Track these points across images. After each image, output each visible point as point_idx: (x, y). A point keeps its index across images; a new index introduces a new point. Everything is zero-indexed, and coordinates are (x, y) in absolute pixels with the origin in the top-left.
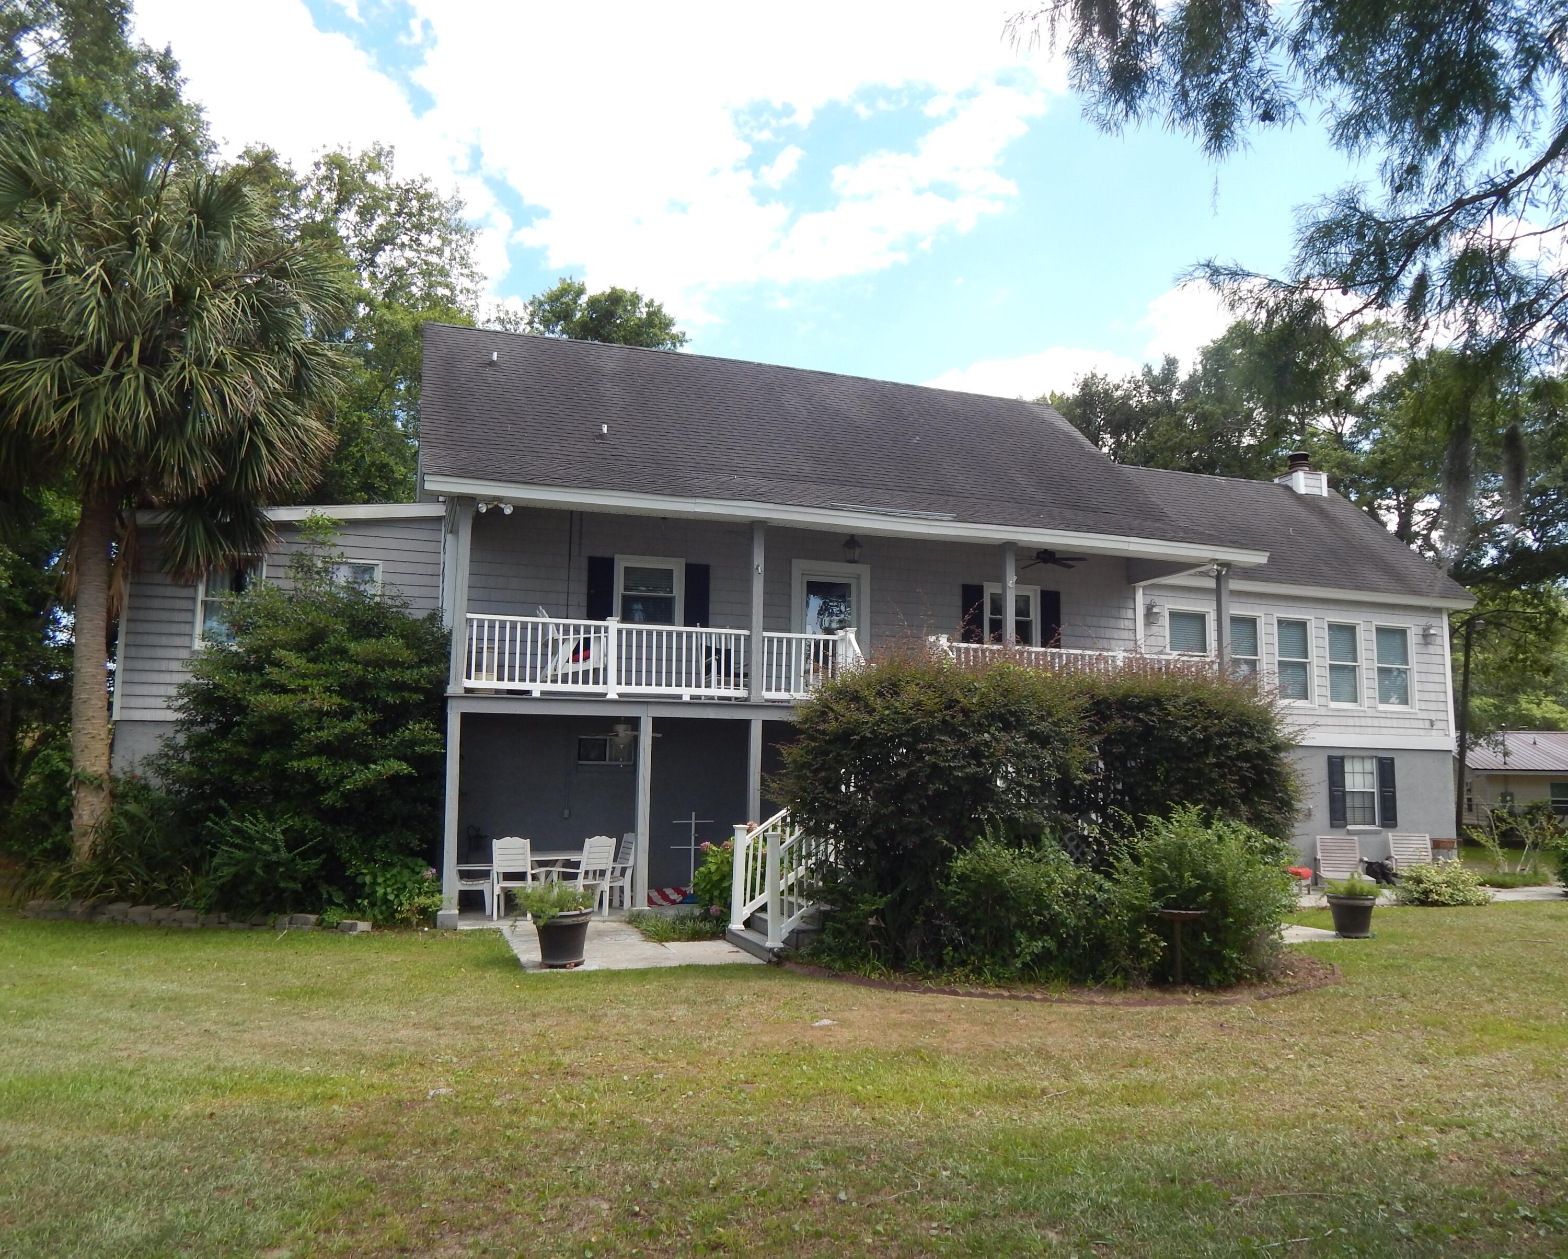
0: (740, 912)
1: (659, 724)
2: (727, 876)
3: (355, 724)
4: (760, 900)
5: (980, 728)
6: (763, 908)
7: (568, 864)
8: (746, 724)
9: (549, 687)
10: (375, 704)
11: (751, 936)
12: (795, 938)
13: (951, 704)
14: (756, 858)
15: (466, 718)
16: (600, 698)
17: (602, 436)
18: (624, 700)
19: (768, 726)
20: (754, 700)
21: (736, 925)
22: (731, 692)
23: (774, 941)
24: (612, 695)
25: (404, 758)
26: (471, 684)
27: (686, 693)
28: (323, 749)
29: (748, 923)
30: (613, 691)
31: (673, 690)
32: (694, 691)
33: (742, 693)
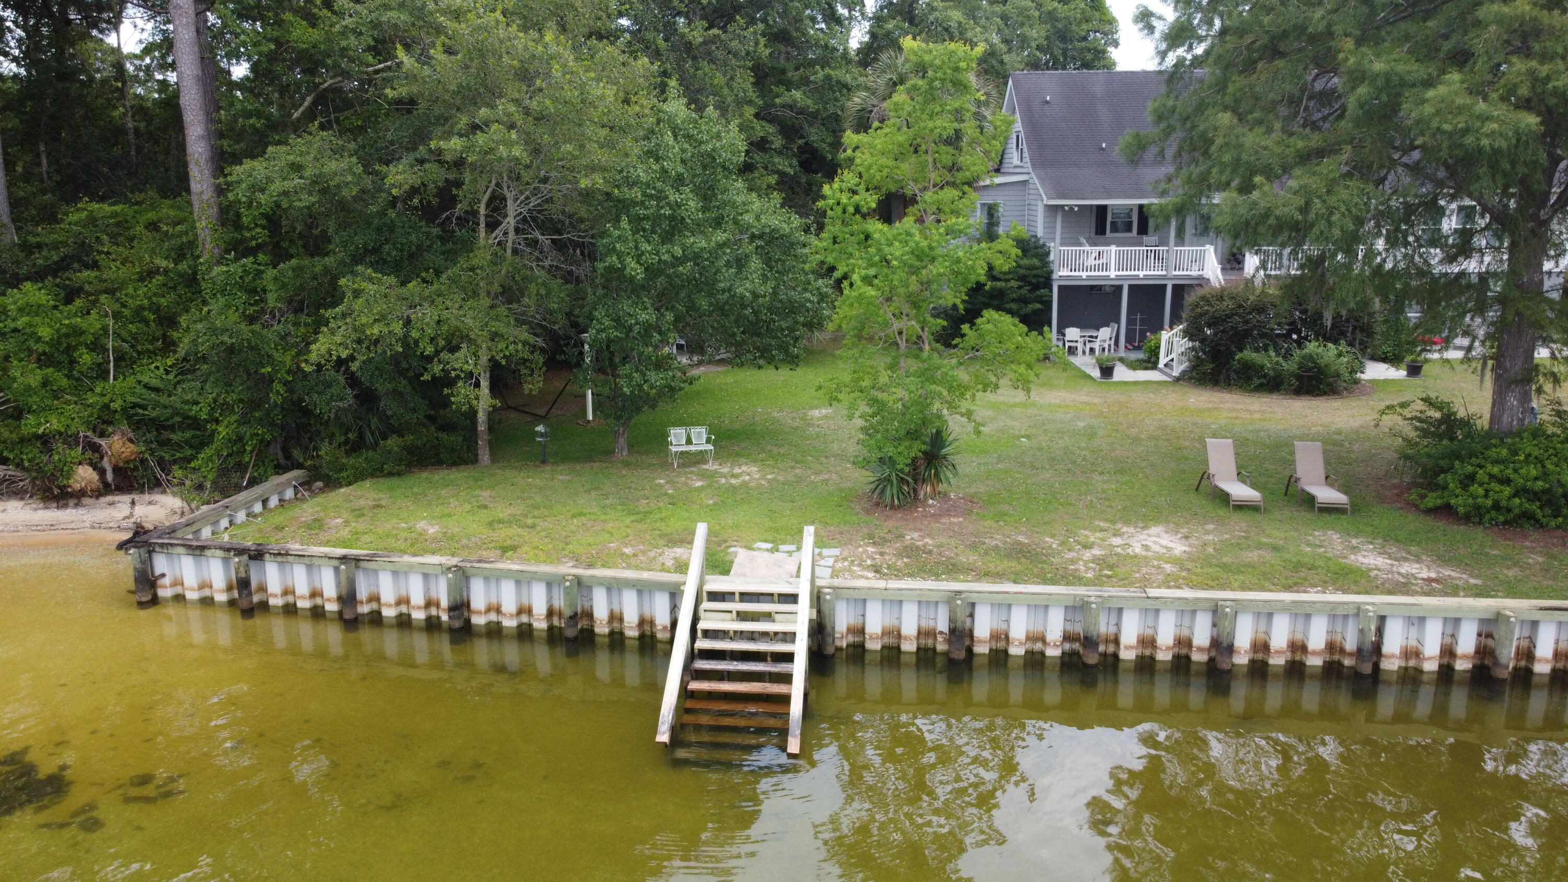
0: (1163, 361)
1: (1130, 286)
2: (1158, 347)
3: (1024, 291)
4: (1170, 357)
5: (1250, 313)
6: (1172, 360)
7: (1091, 337)
8: (1165, 286)
9: (1089, 273)
10: (1030, 283)
11: (1167, 370)
12: (1184, 373)
13: (1240, 306)
14: (1170, 343)
15: (1060, 287)
16: (1107, 278)
17: (1103, 149)
18: (1118, 278)
19: (1174, 286)
20: (1169, 276)
21: (1161, 365)
22: (1160, 273)
23: (1176, 373)
24: (1113, 276)
25: (1038, 302)
26: (1061, 273)
27: (1141, 274)
28: (1013, 300)
29: (1166, 365)
30: (1113, 274)
31: (1136, 273)
32: (1145, 273)
33: (1164, 273)
